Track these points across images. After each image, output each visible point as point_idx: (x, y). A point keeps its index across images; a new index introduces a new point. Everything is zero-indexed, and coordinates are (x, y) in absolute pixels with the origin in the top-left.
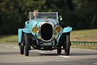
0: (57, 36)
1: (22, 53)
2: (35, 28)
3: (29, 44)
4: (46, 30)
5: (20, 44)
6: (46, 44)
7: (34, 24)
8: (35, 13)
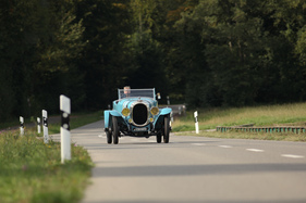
0: (152, 120)
1: (110, 142)
2: (126, 110)
3: (118, 129)
4: (140, 112)
5: (107, 130)
6: (139, 129)
7: (125, 104)
8: (126, 90)
